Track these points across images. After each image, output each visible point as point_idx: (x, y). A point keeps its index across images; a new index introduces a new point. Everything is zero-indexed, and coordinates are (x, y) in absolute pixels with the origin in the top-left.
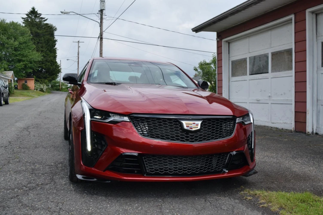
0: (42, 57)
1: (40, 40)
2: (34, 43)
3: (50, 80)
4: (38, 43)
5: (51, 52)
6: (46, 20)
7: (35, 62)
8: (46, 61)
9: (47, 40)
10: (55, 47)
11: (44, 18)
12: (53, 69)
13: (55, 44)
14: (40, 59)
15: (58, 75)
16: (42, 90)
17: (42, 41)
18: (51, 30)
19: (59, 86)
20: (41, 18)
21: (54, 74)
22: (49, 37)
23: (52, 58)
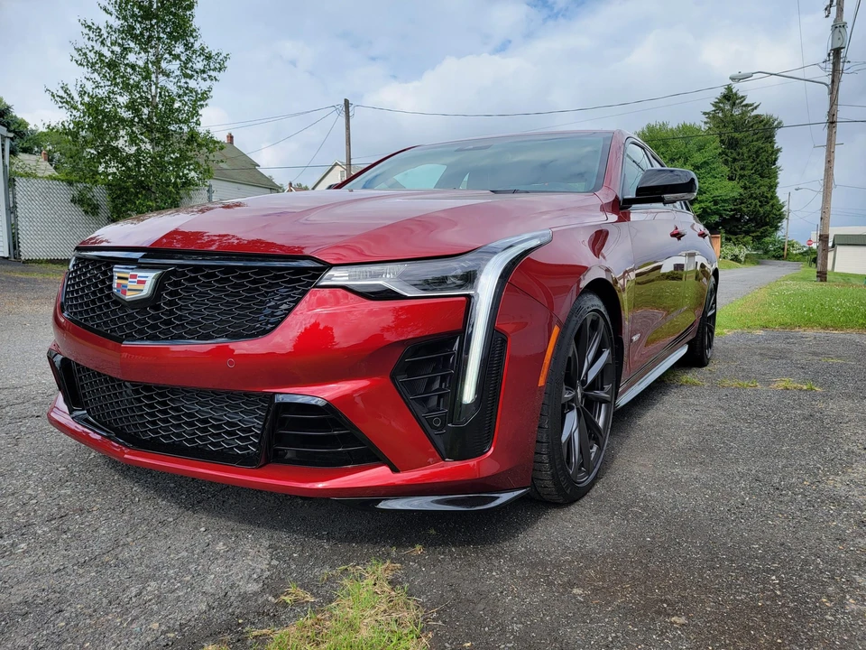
0: (742, 191)
1: (738, 154)
2: (726, 162)
3: (758, 236)
4: (735, 160)
5: (762, 177)
6: (756, 108)
7: (724, 201)
8: (751, 196)
9: (757, 151)
10: (774, 164)
11: (751, 105)
12: (764, 213)
13: (776, 160)
14: (735, 194)
15: (779, 224)
16: (736, 259)
17: (743, 155)
18: (766, 129)
19: (783, 249)
20: (746, 105)
21: (767, 224)
22: (760, 144)
23: (764, 189)
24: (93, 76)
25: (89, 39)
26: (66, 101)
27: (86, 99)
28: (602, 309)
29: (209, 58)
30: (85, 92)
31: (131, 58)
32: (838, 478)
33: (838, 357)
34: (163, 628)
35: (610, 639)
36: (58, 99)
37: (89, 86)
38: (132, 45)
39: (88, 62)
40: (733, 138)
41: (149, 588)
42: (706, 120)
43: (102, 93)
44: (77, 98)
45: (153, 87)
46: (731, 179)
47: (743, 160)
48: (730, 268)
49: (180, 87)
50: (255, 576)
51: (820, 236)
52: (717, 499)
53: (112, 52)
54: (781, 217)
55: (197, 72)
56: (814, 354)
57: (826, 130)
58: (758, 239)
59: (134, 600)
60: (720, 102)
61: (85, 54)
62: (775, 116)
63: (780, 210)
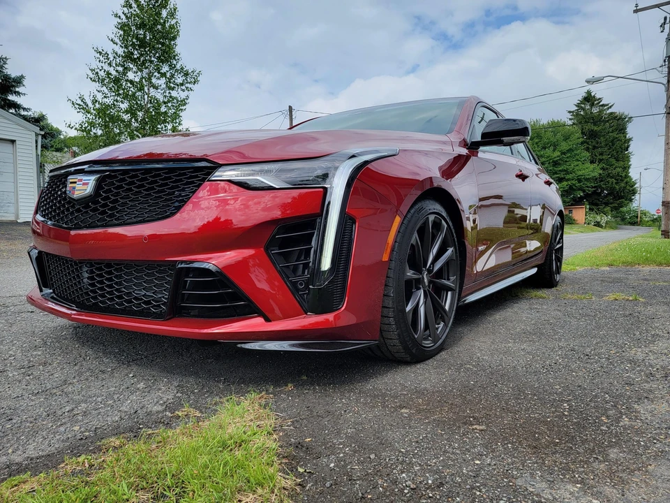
0: (601, 172)
1: (597, 143)
2: (587, 149)
3: (615, 207)
4: (595, 148)
5: (617, 160)
6: (611, 107)
7: (587, 180)
8: (608, 175)
9: (613, 140)
10: (627, 150)
11: (607, 105)
12: (620, 189)
13: (628, 147)
14: (596, 174)
15: (633, 197)
16: (598, 224)
17: (601, 143)
18: (619, 123)
19: (637, 217)
20: (603, 105)
21: (622, 198)
22: (615, 135)
23: (620, 170)
24: (102, 89)
25: (100, 61)
26: (83, 108)
27: (97, 106)
28: (444, 214)
29: (186, 74)
30: (96, 101)
31: (131, 75)
32: (640, 350)
33: (665, 282)
34: (82, 429)
35: (421, 438)
36: (77, 106)
37: (99, 97)
38: (131, 66)
39: (99, 78)
40: (592, 130)
41: (80, 408)
42: (571, 117)
43: (109, 101)
44: (90, 105)
45: (146, 97)
46: (592, 162)
47: (601, 147)
48: (593, 231)
49: (165, 96)
50: (161, 402)
51: (663, 202)
52: (536, 361)
53: (117, 71)
54: (634, 192)
55: (178, 85)
56: (646, 280)
57: (664, 120)
58: (616, 209)
59: (66, 414)
60: (582, 102)
61: (97, 73)
62: (626, 113)
63: (633, 186)
